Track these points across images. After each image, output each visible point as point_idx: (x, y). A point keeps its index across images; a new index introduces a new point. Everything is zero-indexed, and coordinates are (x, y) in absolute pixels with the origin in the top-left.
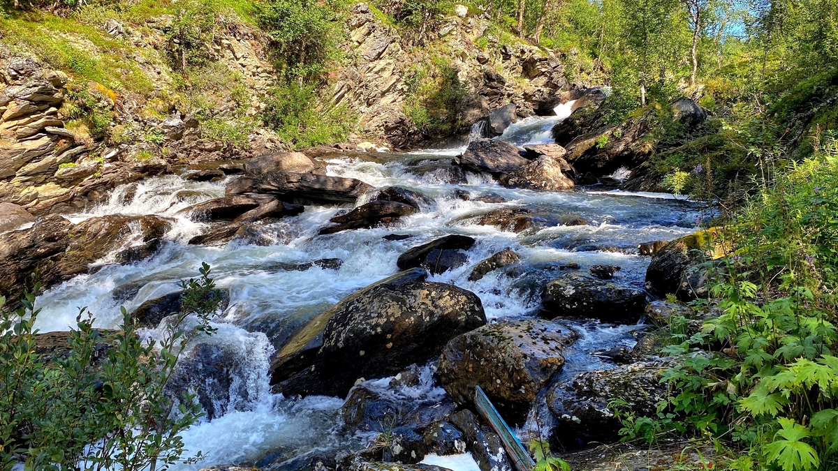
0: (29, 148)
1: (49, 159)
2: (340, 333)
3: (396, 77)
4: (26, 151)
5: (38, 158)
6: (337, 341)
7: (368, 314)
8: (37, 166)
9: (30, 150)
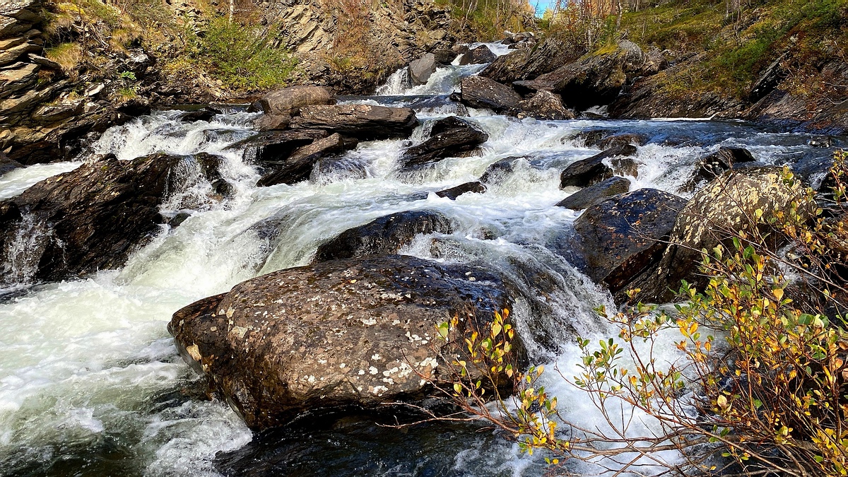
0: (11, 80)
1: (32, 94)
2: (696, 227)
3: (315, 24)
4: (8, 83)
5: (20, 92)
6: (693, 236)
7: (729, 203)
8: (18, 102)
9: (13, 82)
